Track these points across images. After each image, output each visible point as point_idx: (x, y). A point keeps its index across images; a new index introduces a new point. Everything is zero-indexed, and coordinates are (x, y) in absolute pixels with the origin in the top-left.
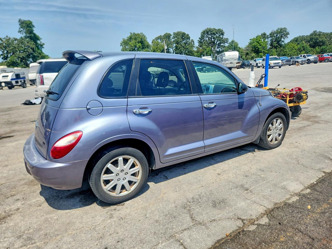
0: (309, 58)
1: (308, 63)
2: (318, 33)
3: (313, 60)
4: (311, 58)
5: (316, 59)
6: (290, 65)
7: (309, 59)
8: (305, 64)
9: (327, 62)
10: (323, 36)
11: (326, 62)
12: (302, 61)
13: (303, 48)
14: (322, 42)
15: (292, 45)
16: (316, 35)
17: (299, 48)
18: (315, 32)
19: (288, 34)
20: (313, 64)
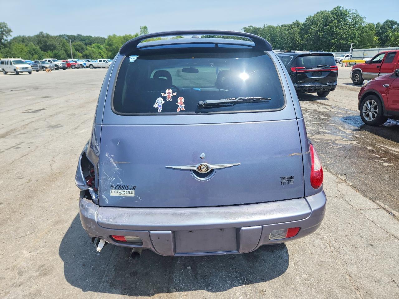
0: (56, 63)
1: (56, 69)
2: (45, 35)
3: (61, 65)
4: (58, 64)
5: (64, 65)
6: (37, 71)
7: (56, 65)
8: (53, 70)
9: (75, 68)
10: (52, 39)
11: (73, 69)
12: (50, 67)
13: (34, 51)
14: (53, 46)
15: (19, 46)
16: (43, 37)
17: (29, 51)
18: (41, 33)
19: (10, 31)
20: (62, 71)
